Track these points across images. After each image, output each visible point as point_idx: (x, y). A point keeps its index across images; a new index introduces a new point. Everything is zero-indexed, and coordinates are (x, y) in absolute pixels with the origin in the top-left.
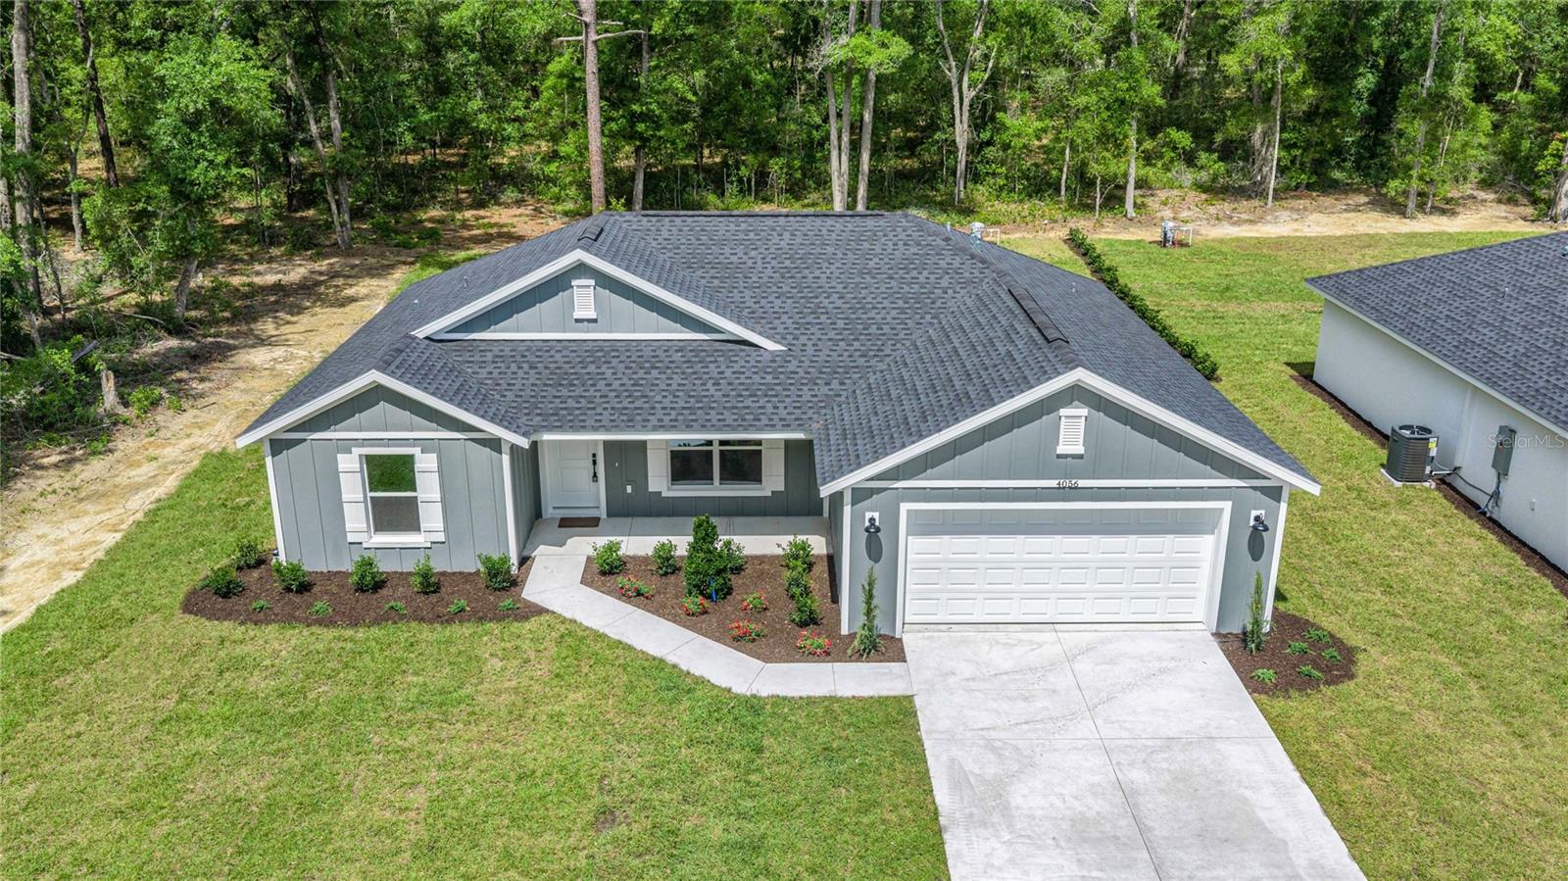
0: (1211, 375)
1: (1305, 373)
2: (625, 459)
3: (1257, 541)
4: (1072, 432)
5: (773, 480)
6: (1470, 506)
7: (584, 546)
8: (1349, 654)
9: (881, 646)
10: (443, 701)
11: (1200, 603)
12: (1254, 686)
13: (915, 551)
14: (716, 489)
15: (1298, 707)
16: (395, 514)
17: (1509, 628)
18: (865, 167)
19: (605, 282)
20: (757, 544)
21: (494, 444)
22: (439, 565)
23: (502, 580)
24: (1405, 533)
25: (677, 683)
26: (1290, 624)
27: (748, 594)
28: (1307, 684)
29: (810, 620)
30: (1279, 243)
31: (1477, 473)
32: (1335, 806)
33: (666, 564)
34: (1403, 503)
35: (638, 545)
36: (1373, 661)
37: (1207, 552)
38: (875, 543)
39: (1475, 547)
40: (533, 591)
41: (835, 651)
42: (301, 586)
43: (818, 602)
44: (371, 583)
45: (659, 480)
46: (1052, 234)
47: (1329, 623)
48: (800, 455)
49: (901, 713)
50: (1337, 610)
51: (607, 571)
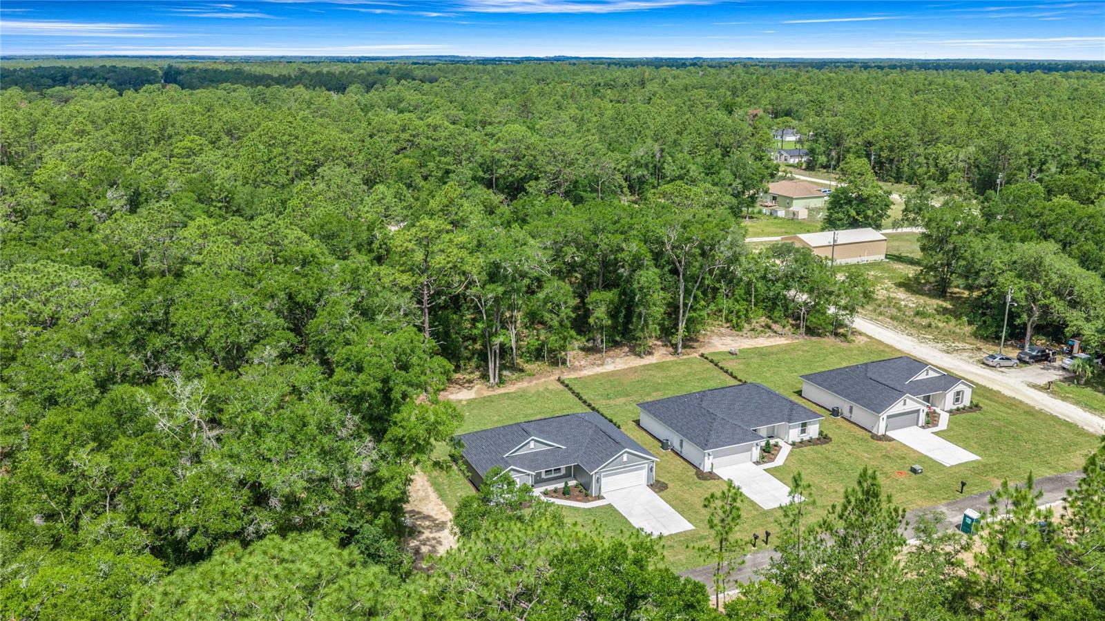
0: (619, 427)
1: (638, 423)
2: (538, 475)
3: (651, 469)
4: (625, 458)
5: (563, 472)
6: (677, 454)
7: (539, 490)
8: (666, 484)
9: (599, 497)
11: (644, 481)
12: (656, 492)
13: (603, 480)
15: (662, 494)
17: (687, 476)
18: (498, 365)
19: (536, 441)
21: (529, 475)
24: (668, 462)
25: (577, 509)
26: (657, 481)
27: (573, 493)
28: (662, 490)
29: (588, 495)
30: (613, 374)
31: (677, 447)
32: (671, 505)
33: (556, 491)
34: (666, 455)
35: (551, 487)
36: (669, 485)
37: (644, 472)
38: (598, 480)
39: (680, 462)
41: (595, 499)
45: (543, 476)
46: (552, 378)
47: (662, 480)
49: (610, 506)
50: (662, 477)
51: (545, 494)
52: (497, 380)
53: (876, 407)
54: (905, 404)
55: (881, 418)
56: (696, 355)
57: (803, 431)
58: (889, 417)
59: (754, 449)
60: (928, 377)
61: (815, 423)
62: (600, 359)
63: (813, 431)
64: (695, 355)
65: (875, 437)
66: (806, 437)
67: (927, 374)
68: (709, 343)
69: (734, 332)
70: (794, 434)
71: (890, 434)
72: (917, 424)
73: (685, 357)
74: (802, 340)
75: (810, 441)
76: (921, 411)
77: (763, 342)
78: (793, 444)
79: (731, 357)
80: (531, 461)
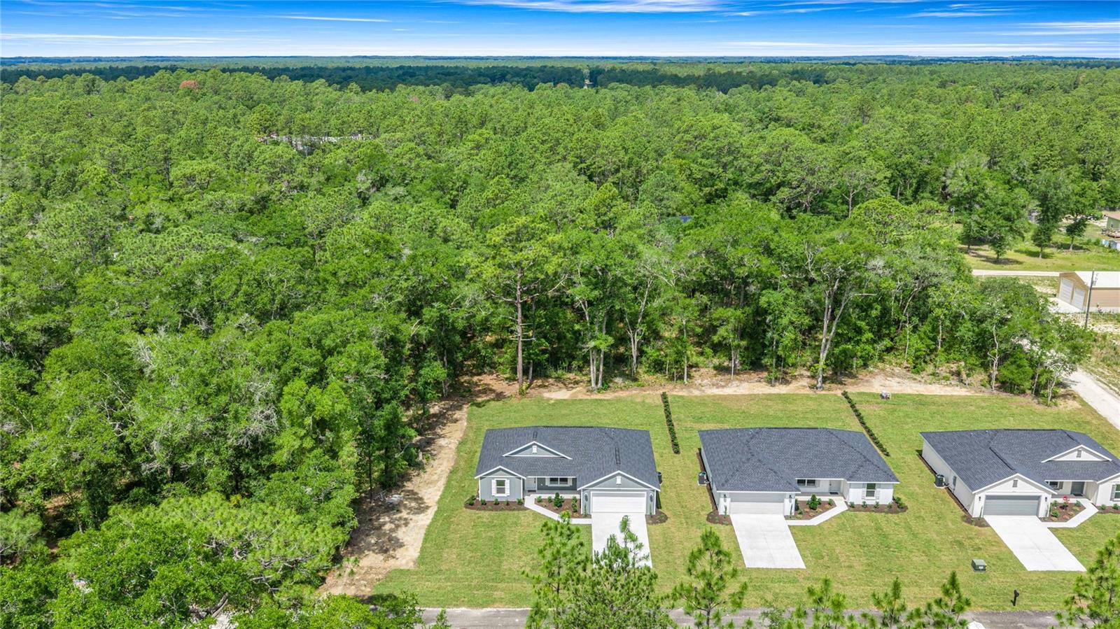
0: (678, 451)
1: (700, 451)
2: (541, 481)
3: (651, 499)
4: (619, 480)
5: (570, 483)
6: (709, 490)
7: (535, 496)
8: (666, 518)
9: (587, 516)
10: (516, 524)
11: (643, 509)
12: (648, 523)
13: (593, 500)
14: (559, 485)
15: (657, 526)
16: (501, 491)
19: (539, 446)
20: (566, 496)
21: (519, 477)
22: (510, 500)
23: (521, 503)
24: (694, 496)
27: (565, 506)
28: (656, 523)
29: (576, 511)
32: (650, 539)
33: (550, 500)
34: (698, 489)
35: (545, 496)
36: (670, 519)
37: (643, 500)
38: (586, 498)
39: (704, 499)
40: (526, 505)
41: (580, 516)
42: (484, 503)
43: (577, 508)
44: (497, 503)
45: (548, 483)
46: (658, 392)
48: (574, 480)
49: (590, 526)
51: (539, 501)
52: (599, 385)
53: (974, 483)
54: (1015, 485)
55: (977, 497)
56: (839, 393)
57: (870, 494)
58: (988, 498)
59: (787, 501)
60: (1079, 459)
61: (886, 487)
62: (726, 381)
63: (885, 495)
64: (838, 391)
65: (968, 519)
66: (871, 501)
67: (1079, 456)
68: (867, 381)
69: (910, 374)
70: (857, 494)
71: (988, 518)
72: (1037, 515)
73: (823, 392)
74: (986, 395)
75: (877, 508)
76: (1043, 499)
77: (937, 390)
78: (852, 506)
79: (880, 400)
80: (529, 466)
